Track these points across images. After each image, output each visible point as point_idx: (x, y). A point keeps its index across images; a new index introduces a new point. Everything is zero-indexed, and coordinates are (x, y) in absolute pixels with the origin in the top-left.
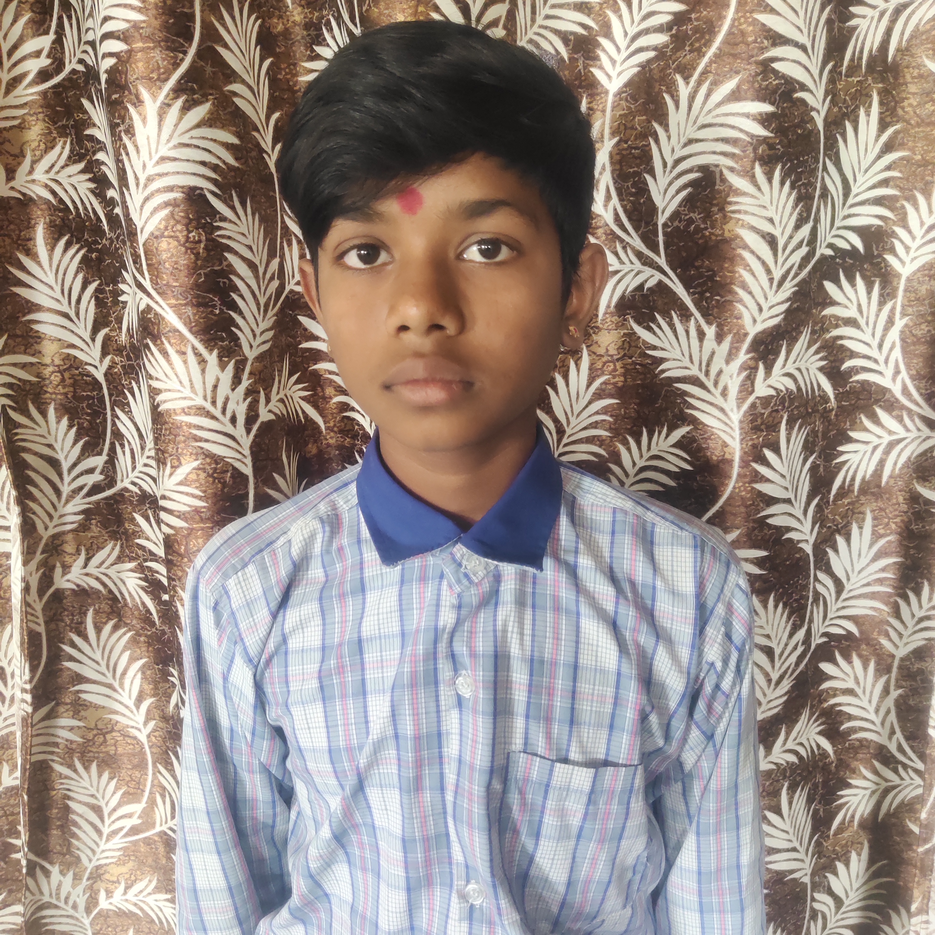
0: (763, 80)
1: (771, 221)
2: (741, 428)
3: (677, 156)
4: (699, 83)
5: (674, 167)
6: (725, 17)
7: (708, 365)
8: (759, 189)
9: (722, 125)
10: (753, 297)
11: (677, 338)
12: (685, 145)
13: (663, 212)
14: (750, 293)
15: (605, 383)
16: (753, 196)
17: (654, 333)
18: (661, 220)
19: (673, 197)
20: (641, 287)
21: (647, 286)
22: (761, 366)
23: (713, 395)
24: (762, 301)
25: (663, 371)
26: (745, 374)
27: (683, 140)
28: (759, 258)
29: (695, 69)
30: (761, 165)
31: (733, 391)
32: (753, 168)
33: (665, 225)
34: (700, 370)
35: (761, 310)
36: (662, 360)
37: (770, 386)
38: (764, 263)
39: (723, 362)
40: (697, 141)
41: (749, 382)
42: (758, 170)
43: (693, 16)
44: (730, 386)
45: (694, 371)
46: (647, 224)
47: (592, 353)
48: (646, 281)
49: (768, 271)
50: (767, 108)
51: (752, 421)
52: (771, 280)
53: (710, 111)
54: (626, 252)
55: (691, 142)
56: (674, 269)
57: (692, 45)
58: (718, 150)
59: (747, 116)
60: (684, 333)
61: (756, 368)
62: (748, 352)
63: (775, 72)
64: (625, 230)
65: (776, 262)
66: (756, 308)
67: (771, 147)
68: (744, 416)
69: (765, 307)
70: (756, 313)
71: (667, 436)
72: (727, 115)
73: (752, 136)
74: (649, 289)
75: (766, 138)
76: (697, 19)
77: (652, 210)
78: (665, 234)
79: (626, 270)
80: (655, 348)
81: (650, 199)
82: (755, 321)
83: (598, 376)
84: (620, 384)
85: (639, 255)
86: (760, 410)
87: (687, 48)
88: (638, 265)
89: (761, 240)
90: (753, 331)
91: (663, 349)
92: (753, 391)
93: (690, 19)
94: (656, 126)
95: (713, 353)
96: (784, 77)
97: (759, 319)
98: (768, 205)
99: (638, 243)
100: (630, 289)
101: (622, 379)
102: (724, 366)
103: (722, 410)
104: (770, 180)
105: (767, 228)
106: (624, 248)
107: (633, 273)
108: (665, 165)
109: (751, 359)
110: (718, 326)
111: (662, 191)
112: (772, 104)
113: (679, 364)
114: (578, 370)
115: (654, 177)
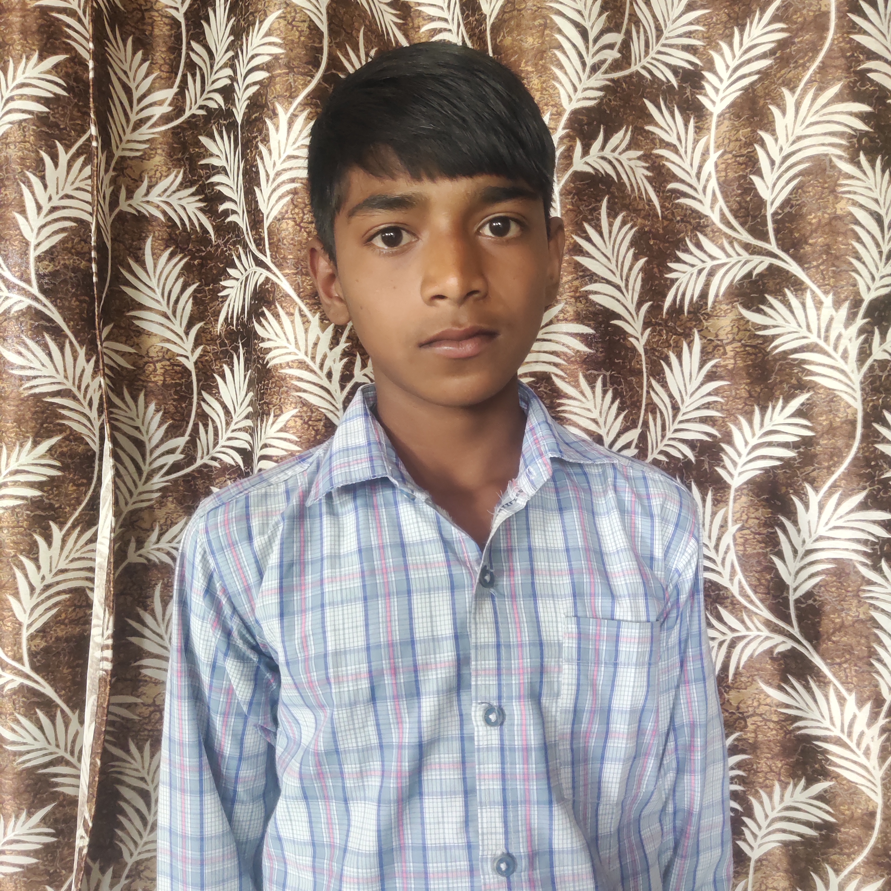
0: (861, 86)
1: (877, 201)
2: (863, 389)
3: (784, 153)
4: (805, 91)
5: (783, 163)
6: (825, 38)
7: (827, 330)
8: (865, 173)
9: (828, 122)
10: (866, 266)
11: (792, 312)
12: (794, 142)
13: (772, 204)
14: (864, 263)
15: (715, 366)
16: (859, 179)
17: (765, 314)
18: (770, 211)
19: (783, 188)
20: (750, 274)
21: (755, 273)
22: (877, 331)
23: (833, 358)
24: (874, 271)
25: (776, 347)
26: (863, 337)
27: (791, 139)
28: (869, 232)
29: (800, 80)
30: (865, 154)
31: (853, 353)
32: (858, 156)
33: (775, 214)
34: (819, 336)
35: (873, 278)
36: (774, 337)
37: (885, 351)
38: (873, 237)
39: (842, 326)
40: (805, 137)
41: (867, 345)
42: (862, 158)
43: (796, 40)
44: (849, 349)
45: (813, 338)
46: (754, 217)
47: (703, 337)
48: (754, 268)
49: (878, 245)
50: (865, 108)
51: (872, 383)
52: (881, 253)
53: (817, 112)
54: (733, 247)
55: (799, 138)
56: (786, 251)
57: (796, 62)
58: (826, 142)
59: (851, 114)
60: (800, 306)
61: (872, 333)
62: (864, 317)
63: (871, 81)
64: (732, 227)
65: (883, 237)
66: (869, 277)
67: (872, 140)
68: (865, 377)
69: (877, 277)
70: (870, 282)
71: (783, 408)
72: (833, 113)
73: (855, 130)
74: (758, 275)
75: (867, 132)
76: (801, 42)
77: (761, 203)
78: (775, 222)
79: (733, 262)
80: (765, 327)
81: (757, 195)
82: (869, 289)
83: (710, 360)
84: (730, 367)
85: (747, 247)
86: (878, 372)
87: (792, 65)
88: (745, 255)
89: (869, 217)
90: (868, 297)
91: (775, 327)
92: (871, 354)
93: (793, 43)
94: (762, 133)
95: (831, 319)
96: (878, 84)
97: (873, 287)
98: (873, 187)
99: (746, 237)
100: (738, 278)
101: (732, 361)
102: (843, 331)
103: (842, 372)
104: (873, 166)
105: (874, 207)
106: (731, 243)
107: (740, 264)
108: (773, 163)
109: (867, 323)
110: (834, 295)
111: (770, 186)
112: (870, 105)
113: (795, 335)
114: (691, 353)
115: (761, 176)
